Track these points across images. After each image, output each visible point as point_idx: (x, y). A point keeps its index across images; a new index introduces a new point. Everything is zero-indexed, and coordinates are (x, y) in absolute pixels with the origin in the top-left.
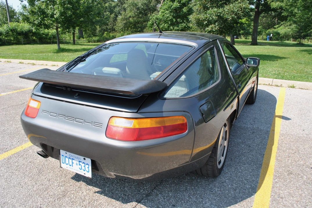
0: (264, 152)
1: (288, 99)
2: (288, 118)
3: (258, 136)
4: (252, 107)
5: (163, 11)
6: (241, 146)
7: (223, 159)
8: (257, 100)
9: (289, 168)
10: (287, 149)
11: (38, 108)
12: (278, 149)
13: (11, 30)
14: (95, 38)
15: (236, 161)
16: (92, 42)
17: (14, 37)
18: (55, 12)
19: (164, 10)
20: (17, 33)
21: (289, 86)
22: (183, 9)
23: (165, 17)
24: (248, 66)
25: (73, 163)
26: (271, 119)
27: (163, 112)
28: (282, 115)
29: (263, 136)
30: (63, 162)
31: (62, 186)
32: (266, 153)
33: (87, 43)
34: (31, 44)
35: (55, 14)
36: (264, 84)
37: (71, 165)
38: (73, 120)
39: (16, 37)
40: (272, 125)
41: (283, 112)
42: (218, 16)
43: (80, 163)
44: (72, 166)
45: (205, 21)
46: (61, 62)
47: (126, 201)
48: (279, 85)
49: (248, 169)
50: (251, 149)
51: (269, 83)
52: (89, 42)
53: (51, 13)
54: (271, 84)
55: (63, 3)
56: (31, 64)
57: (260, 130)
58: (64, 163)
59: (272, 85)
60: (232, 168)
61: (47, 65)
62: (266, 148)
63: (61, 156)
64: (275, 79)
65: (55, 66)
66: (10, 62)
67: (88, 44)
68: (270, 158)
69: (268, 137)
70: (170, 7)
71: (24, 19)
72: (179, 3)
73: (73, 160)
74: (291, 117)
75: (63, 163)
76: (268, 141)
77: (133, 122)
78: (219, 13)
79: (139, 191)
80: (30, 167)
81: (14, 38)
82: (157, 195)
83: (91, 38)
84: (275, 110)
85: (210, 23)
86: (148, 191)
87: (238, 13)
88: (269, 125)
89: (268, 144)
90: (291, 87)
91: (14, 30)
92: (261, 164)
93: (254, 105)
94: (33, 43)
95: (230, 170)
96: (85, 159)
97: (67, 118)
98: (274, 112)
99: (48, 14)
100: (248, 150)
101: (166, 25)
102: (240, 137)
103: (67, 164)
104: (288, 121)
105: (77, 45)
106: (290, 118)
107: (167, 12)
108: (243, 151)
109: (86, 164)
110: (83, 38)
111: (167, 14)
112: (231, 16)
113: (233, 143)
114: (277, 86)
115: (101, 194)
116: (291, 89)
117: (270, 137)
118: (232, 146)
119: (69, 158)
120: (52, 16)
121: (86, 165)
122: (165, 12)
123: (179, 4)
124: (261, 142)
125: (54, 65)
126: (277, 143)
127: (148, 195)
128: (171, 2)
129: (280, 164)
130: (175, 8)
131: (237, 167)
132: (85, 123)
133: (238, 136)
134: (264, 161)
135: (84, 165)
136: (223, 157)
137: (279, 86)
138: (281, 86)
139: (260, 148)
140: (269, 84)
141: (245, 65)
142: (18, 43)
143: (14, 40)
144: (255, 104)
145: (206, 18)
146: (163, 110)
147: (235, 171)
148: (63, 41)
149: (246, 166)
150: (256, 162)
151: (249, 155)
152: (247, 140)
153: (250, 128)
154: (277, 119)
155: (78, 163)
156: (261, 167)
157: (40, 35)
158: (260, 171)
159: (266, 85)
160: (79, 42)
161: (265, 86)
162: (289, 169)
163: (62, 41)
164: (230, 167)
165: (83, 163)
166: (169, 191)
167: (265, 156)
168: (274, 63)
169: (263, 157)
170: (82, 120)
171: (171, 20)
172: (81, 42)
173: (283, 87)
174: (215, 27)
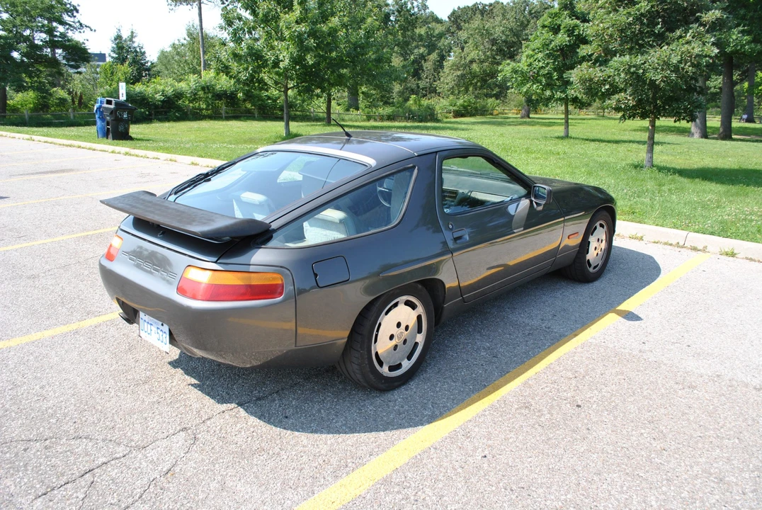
0: (513, 368)
1: (687, 280)
2: (637, 317)
3: (531, 342)
5: (531, 53)
6: (480, 354)
7: (407, 364)
10: (565, 369)
11: (119, 248)
12: (547, 367)
13: (203, 89)
14: (383, 109)
15: (445, 375)
16: (375, 120)
17: (208, 102)
18: (281, 58)
19: (534, 50)
20: (214, 93)
21: (723, 251)
22: (578, 50)
23: (534, 68)
24: (535, 202)
25: (152, 330)
26: (595, 315)
27: (250, 265)
28: (632, 310)
29: (542, 342)
31: (149, 370)
32: (515, 370)
33: (364, 121)
34: (241, 120)
35: (282, 61)
36: (666, 244)
37: (149, 334)
38: (150, 267)
39: (212, 103)
40: (586, 326)
41: (641, 305)
42: (633, 73)
43: (158, 331)
44: (151, 335)
45: (604, 85)
47: (222, 400)
48: (699, 248)
49: (453, 390)
50: (495, 360)
52: (369, 118)
53: (273, 59)
54: (681, 244)
55: (297, 36)
57: (549, 332)
59: (683, 247)
62: (525, 362)
63: (140, 319)
64: (693, 232)
66: (175, 161)
67: (366, 124)
69: (550, 346)
70: (548, 45)
71: (219, 69)
72: (569, 36)
73: (151, 326)
74: (647, 315)
75: (142, 329)
76: (542, 352)
78: (634, 66)
79: (252, 392)
81: (208, 106)
82: (274, 400)
83: (374, 110)
84: (630, 298)
85: (614, 90)
86: (264, 394)
88: (579, 326)
89: (536, 356)
90: (727, 254)
91: (208, 87)
92: (485, 386)
93: (591, 285)
94: (245, 116)
96: (162, 325)
97: (145, 265)
98: (620, 303)
99: (267, 60)
100: (486, 361)
101: (535, 86)
102: (493, 339)
103: (146, 332)
104: (631, 322)
105: (334, 125)
106: (643, 317)
107: (540, 55)
108: (476, 361)
110: (357, 109)
111: (539, 61)
112: (660, 76)
114: (695, 249)
115: (196, 388)
116: (724, 257)
119: (148, 323)
120: (276, 64)
121: (164, 334)
122: (536, 57)
123: (568, 39)
124: (525, 353)
127: (259, 399)
128: (551, 33)
129: (521, 391)
130: (560, 46)
131: (437, 384)
132: (161, 272)
133: (491, 337)
134: (496, 382)
135: (162, 333)
136: (409, 359)
137: (699, 250)
138: (704, 250)
139: (514, 361)
140: (678, 243)
142: (216, 116)
143: (207, 109)
145: (609, 77)
147: (428, 388)
148: (310, 116)
149: (454, 384)
150: (481, 381)
151: (479, 368)
152: (502, 345)
153: (532, 326)
154: (610, 316)
155: (156, 330)
156: (482, 389)
157: (263, 100)
158: (472, 395)
159: (671, 245)
160: (346, 117)
161: (668, 247)
162: (531, 400)
163: (308, 113)
165: (161, 330)
166: (294, 399)
169: (502, 376)
170: (159, 268)
171: (549, 76)
172: (351, 120)
173: (709, 252)
174: (627, 98)
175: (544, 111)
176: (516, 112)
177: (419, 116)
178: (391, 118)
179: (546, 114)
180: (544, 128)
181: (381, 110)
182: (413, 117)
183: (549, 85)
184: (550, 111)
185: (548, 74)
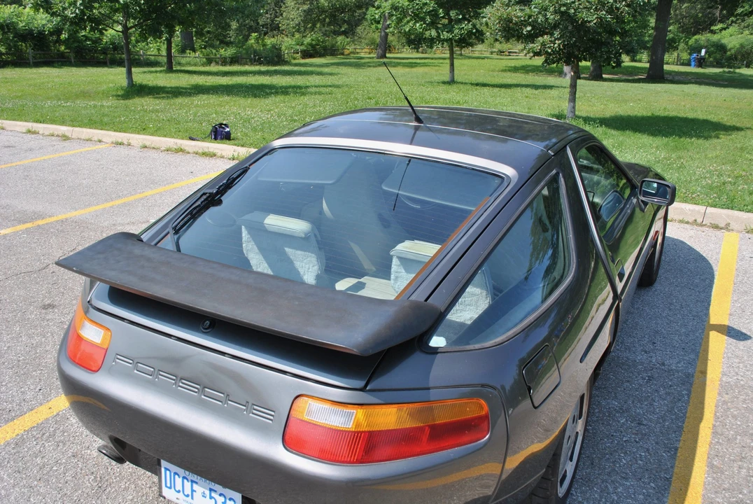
0: (677, 440)
1: (746, 272)
2: (743, 334)
3: (662, 392)
4: (649, 295)
6: (619, 422)
7: (570, 468)
8: (661, 272)
9: (740, 493)
10: (737, 433)
11: (105, 347)
12: (715, 433)
14: (225, 51)
15: (605, 468)
16: (217, 63)
17: (9, 45)
20: (16, 33)
21: (748, 228)
23: (417, 4)
24: (642, 201)
25: (195, 491)
26: (697, 337)
27: (429, 389)
28: (726, 323)
29: (674, 389)
30: (169, 485)
32: (681, 444)
33: (203, 65)
34: (54, 67)
36: (681, 221)
37: (188, 496)
38: (196, 390)
39: (15, 45)
40: (701, 355)
41: (730, 315)
42: (562, 14)
43: (213, 494)
44: (192, 498)
45: (526, 26)
46: (139, 133)
48: (721, 225)
49: (634, 494)
50: (644, 430)
51: (694, 219)
52: (209, 61)
54: (699, 221)
56: (58, 136)
57: (669, 371)
58: (170, 488)
59: (701, 225)
60: (593, 488)
61: (100, 141)
62: (682, 427)
63: (163, 470)
64: (712, 206)
65: (123, 144)
67: (207, 69)
68: (693, 460)
69: (689, 395)
71: (38, 4)
73: (195, 485)
74: (750, 330)
75: (166, 486)
76: (689, 408)
77: (355, 414)
78: (564, 5)
80: (74, 470)
81: (9, 48)
83: (214, 51)
84: (709, 305)
85: (538, 31)
87: (616, 8)
88: (692, 356)
89: (687, 415)
91: (7, 25)
92: (669, 480)
93: (654, 289)
94: (58, 62)
95: (588, 495)
97: (181, 384)
98: (707, 315)
100: (636, 434)
101: (418, 25)
102: (615, 394)
103: (179, 492)
104: (742, 343)
105: (177, 71)
106: (748, 334)
108: (624, 436)
109: (228, 498)
110: (194, 51)
112: (596, 16)
113: (597, 411)
114: (716, 227)
116: (752, 236)
117: (693, 395)
118: (595, 419)
119: (184, 478)
121: (228, 501)
124: (670, 411)
125: (120, 141)
126: (712, 415)
129: (718, 481)
131: (606, 487)
132: (229, 402)
133: (610, 390)
134: (676, 470)
135: (222, 499)
136: (571, 461)
137: (721, 229)
138: (727, 227)
139: (668, 428)
140: (696, 220)
141: (635, 201)
142: (20, 62)
143: (7, 54)
144: (657, 286)
145: (530, 17)
146: (431, 385)
147: (601, 497)
148: (139, 59)
149: (628, 484)
150: (657, 472)
151: (637, 448)
152: (633, 402)
153: (642, 363)
154: (713, 335)
155: (207, 492)
156: (669, 487)
157: (79, 42)
158: (665, 500)
159: (687, 223)
160: (183, 61)
161: (682, 225)
162: (741, 496)
163: (137, 57)
164: (589, 486)
165: (221, 495)
167: (678, 455)
168: (710, 145)
169: (674, 457)
170: (222, 395)
171: (434, 14)
172: (189, 64)
173: (732, 230)
174: (552, 41)
175: (398, 49)
176: (368, 51)
177: (266, 57)
178: (234, 60)
179: (401, 52)
180: (407, 70)
181: (222, 51)
182: (259, 59)
183: (433, 24)
184: (405, 50)
185: (432, 11)
